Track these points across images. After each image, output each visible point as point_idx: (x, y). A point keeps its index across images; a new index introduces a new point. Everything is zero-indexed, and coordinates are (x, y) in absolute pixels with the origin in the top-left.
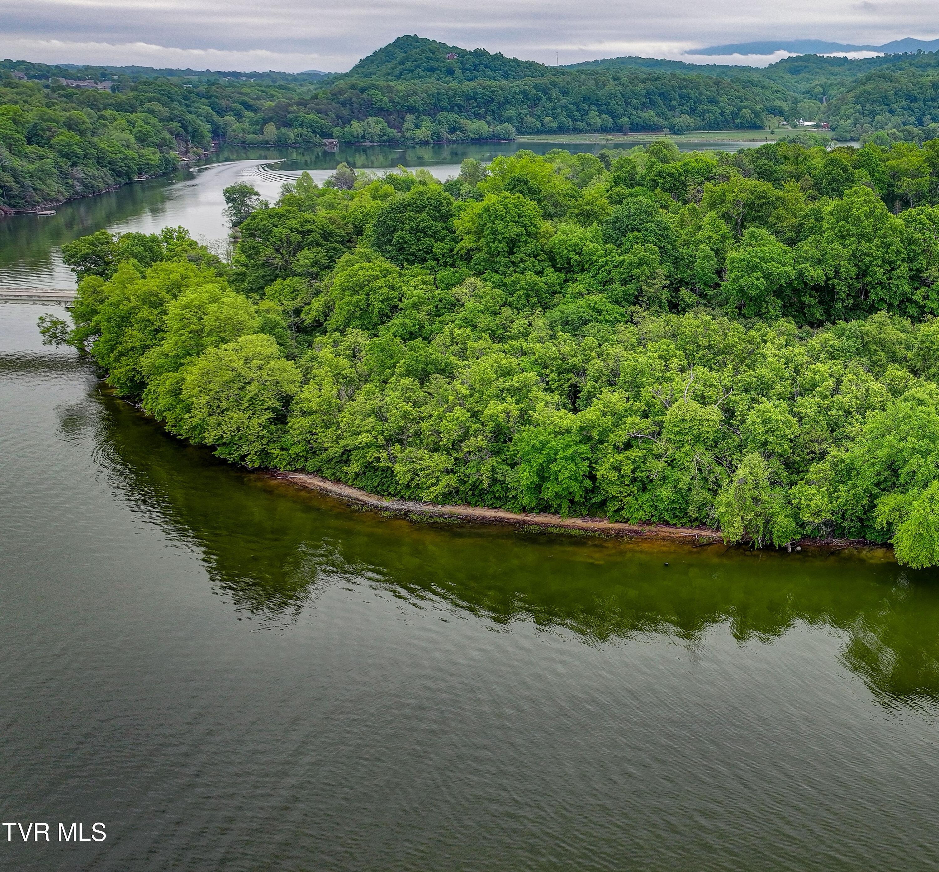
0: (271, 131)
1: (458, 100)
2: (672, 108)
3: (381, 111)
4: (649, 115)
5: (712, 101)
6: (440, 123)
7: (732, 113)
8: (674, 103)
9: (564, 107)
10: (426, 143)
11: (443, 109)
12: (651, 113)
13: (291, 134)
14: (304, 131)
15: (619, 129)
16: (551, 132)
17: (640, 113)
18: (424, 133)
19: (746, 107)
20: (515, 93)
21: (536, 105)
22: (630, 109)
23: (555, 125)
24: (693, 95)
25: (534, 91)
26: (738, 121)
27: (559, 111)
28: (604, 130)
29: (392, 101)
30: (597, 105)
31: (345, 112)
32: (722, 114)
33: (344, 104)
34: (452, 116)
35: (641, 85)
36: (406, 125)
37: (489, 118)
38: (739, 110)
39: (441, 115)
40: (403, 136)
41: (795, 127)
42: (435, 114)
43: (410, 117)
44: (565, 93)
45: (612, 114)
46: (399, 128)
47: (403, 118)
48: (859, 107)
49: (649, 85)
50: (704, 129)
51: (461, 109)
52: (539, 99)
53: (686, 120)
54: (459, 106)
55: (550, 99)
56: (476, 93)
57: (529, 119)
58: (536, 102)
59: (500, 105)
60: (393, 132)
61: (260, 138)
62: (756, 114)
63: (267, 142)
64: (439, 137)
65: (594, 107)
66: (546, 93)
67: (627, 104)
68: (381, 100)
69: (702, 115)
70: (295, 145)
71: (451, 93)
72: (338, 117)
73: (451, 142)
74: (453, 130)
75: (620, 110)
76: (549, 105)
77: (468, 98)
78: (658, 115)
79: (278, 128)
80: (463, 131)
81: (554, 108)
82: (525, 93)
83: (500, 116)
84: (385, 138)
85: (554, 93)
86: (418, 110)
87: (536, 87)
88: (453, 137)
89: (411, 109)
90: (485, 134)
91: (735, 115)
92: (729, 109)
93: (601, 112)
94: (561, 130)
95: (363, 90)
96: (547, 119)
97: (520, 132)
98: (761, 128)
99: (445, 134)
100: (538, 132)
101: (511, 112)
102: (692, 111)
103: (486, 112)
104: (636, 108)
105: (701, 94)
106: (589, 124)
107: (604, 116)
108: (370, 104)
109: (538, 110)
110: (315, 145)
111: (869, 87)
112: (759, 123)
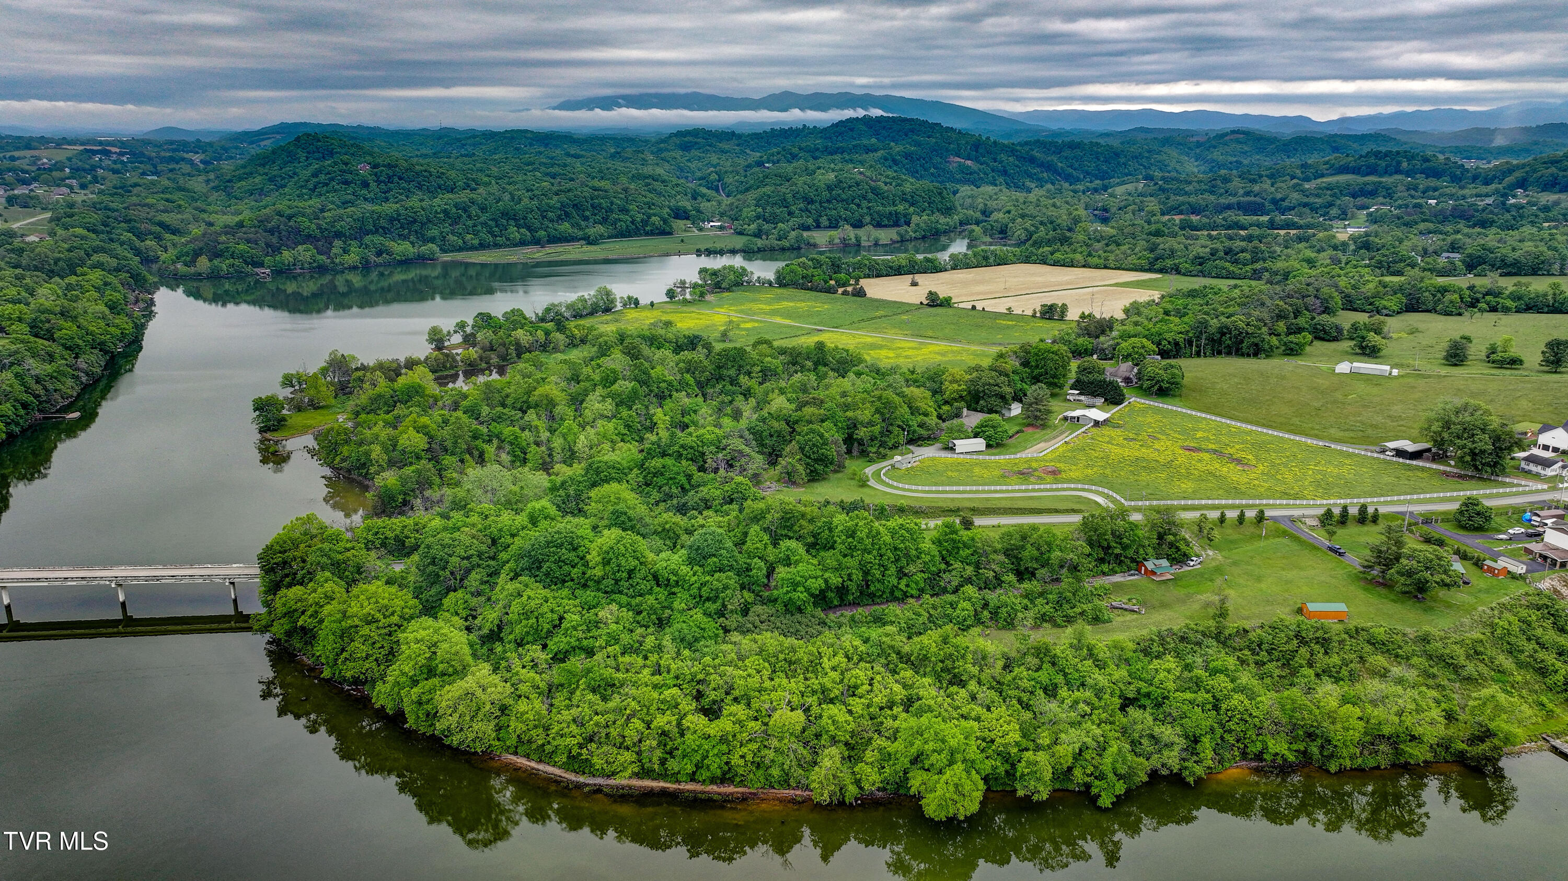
0: (203, 264)
1: (383, 223)
2: (586, 219)
3: (309, 238)
4: (565, 227)
5: (624, 210)
6: (367, 246)
7: (642, 221)
8: (587, 213)
9: (484, 224)
10: (355, 268)
11: (368, 233)
12: (566, 225)
13: (224, 265)
14: (237, 262)
15: (537, 242)
16: (473, 248)
17: (556, 225)
18: (353, 258)
19: (655, 215)
20: (436, 212)
21: (457, 223)
22: (546, 222)
23: (476, 242)
24: (604, 205)
25: (454, 210)
26: (648, 228)
27: (479, 228)
28: (523, 243)
29: (319, 227)
30: (515, 220)
31: (274, 240)
32: (632, 222)
33: (271, 231)
34: (377, 239)
35: (556, 198)
36: (334, 250)
37: (412, 238)
38: (649, 217)
39: (367, 239)
40: (333, 262)
41: (701, 230)
42: (361, 238)
43: (337, 243)
44: (483, 209)
45: (529, 229)
46: (327, 253)
47: (331, 243)
48: (760, 210)
49: (563, 197)
50: (616, 237)
51: (385, 231)
52: (460, 217)
53: (600, 229)
54: (383, 228)
55: (469, 217)
56: (399, 215)
57: (451, 237)
58: (456, 221)
59: (423, 224)
60: (322, 258)
61: (192, 270)
62: (665, 221)
63: (200, 274)
64: (367, 262)
65: (512, 222)
66: (465, 211)
67: (544, 217)
68: (309, 228)
69: (614, 224)
70: (227, 277)
71: (375, 216)
72: (268, 245)
73: (380, 265)
74: (379, 254)
75: (537, 224)
76: (470, 223)
77: (392, 220)
78: (573, 226)
79: (210, 260)
80: (390, 253)
81: (475, 226)
82: (445, 211)
83: (423, 236)
84: (315, 265)
85: (474, 210)
86: (345, 235)
87: (456, 206)
88: (380, 260)
89: (338, 235)
90: (411, 256)
91: (645, 222)
92: (639, 217)
93: (518, 226)
94: (482, 246)
95: (290, 218)
96: (469, 237)
97: (444, 251)
98: (670, 233)
99: (373, 258)
100: (460, 249)
101: (434, 232)
102: (604, 221)
103: (410, 231)
104: (552, 221)
105: (612, 203)
106: (508, 239)
107: (522, 230)
108: (298, 232)
109: (459, 228)
110: (247, 275)
111: (768, 190)
112: (668, 229)
